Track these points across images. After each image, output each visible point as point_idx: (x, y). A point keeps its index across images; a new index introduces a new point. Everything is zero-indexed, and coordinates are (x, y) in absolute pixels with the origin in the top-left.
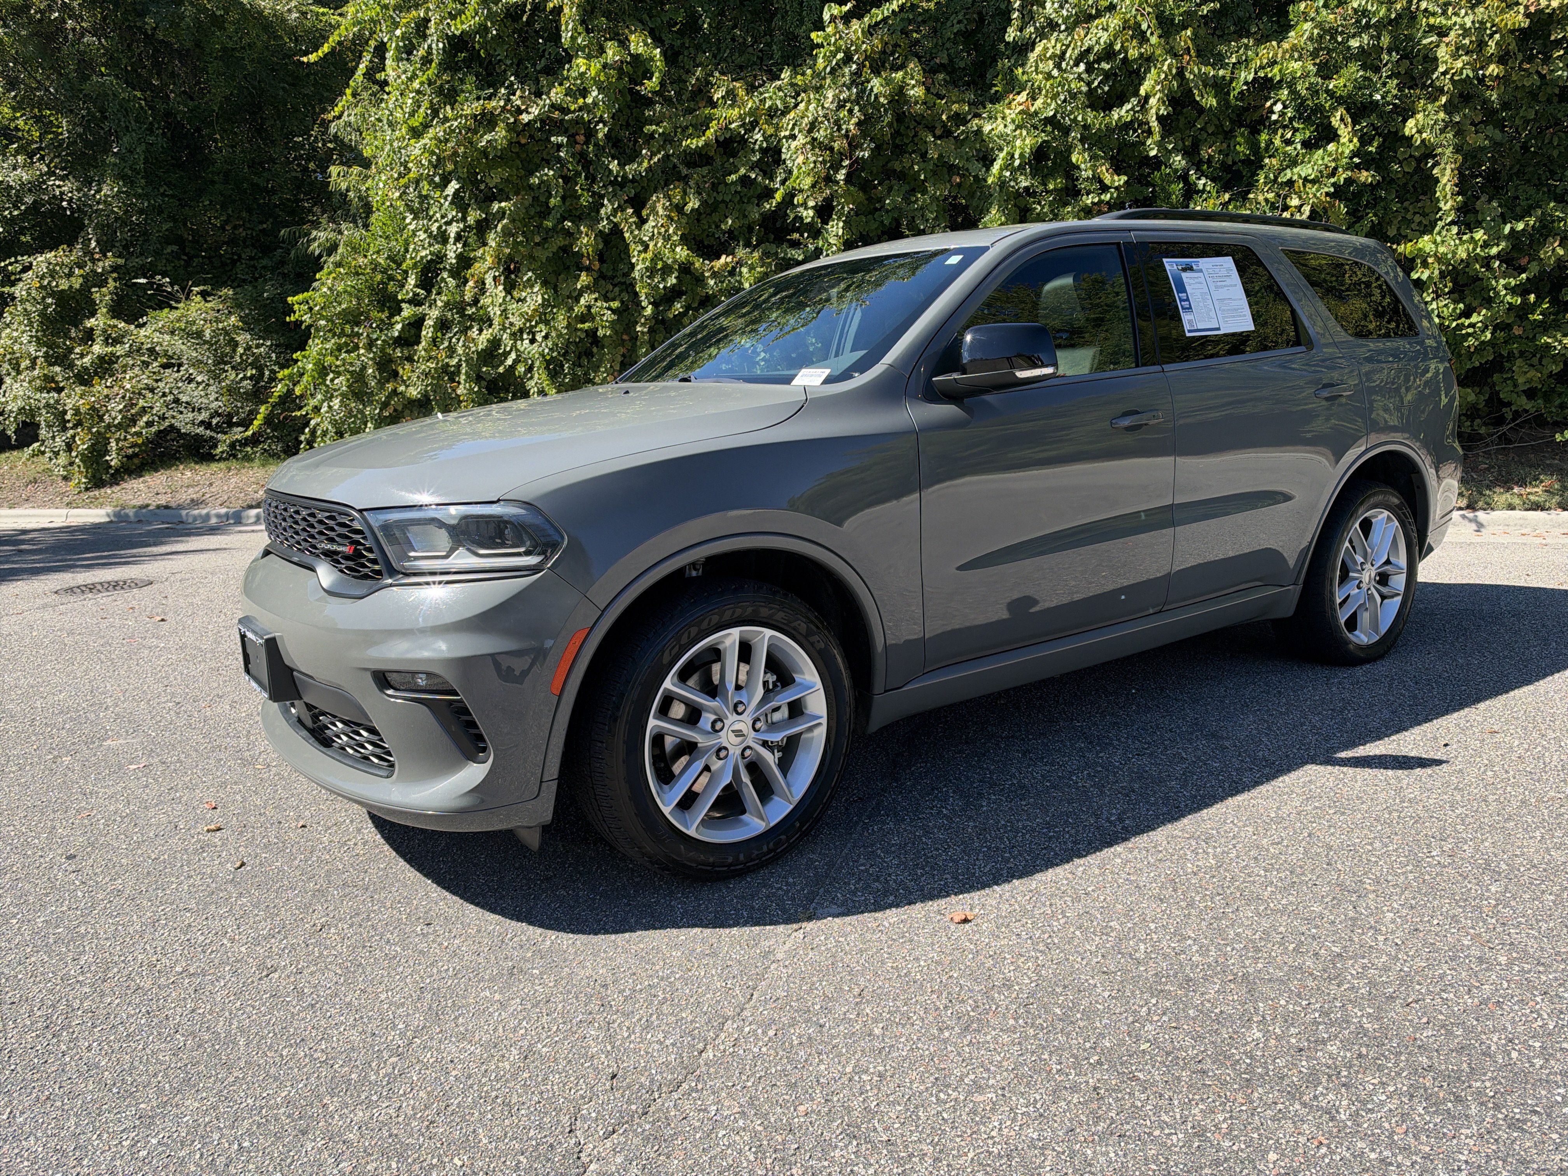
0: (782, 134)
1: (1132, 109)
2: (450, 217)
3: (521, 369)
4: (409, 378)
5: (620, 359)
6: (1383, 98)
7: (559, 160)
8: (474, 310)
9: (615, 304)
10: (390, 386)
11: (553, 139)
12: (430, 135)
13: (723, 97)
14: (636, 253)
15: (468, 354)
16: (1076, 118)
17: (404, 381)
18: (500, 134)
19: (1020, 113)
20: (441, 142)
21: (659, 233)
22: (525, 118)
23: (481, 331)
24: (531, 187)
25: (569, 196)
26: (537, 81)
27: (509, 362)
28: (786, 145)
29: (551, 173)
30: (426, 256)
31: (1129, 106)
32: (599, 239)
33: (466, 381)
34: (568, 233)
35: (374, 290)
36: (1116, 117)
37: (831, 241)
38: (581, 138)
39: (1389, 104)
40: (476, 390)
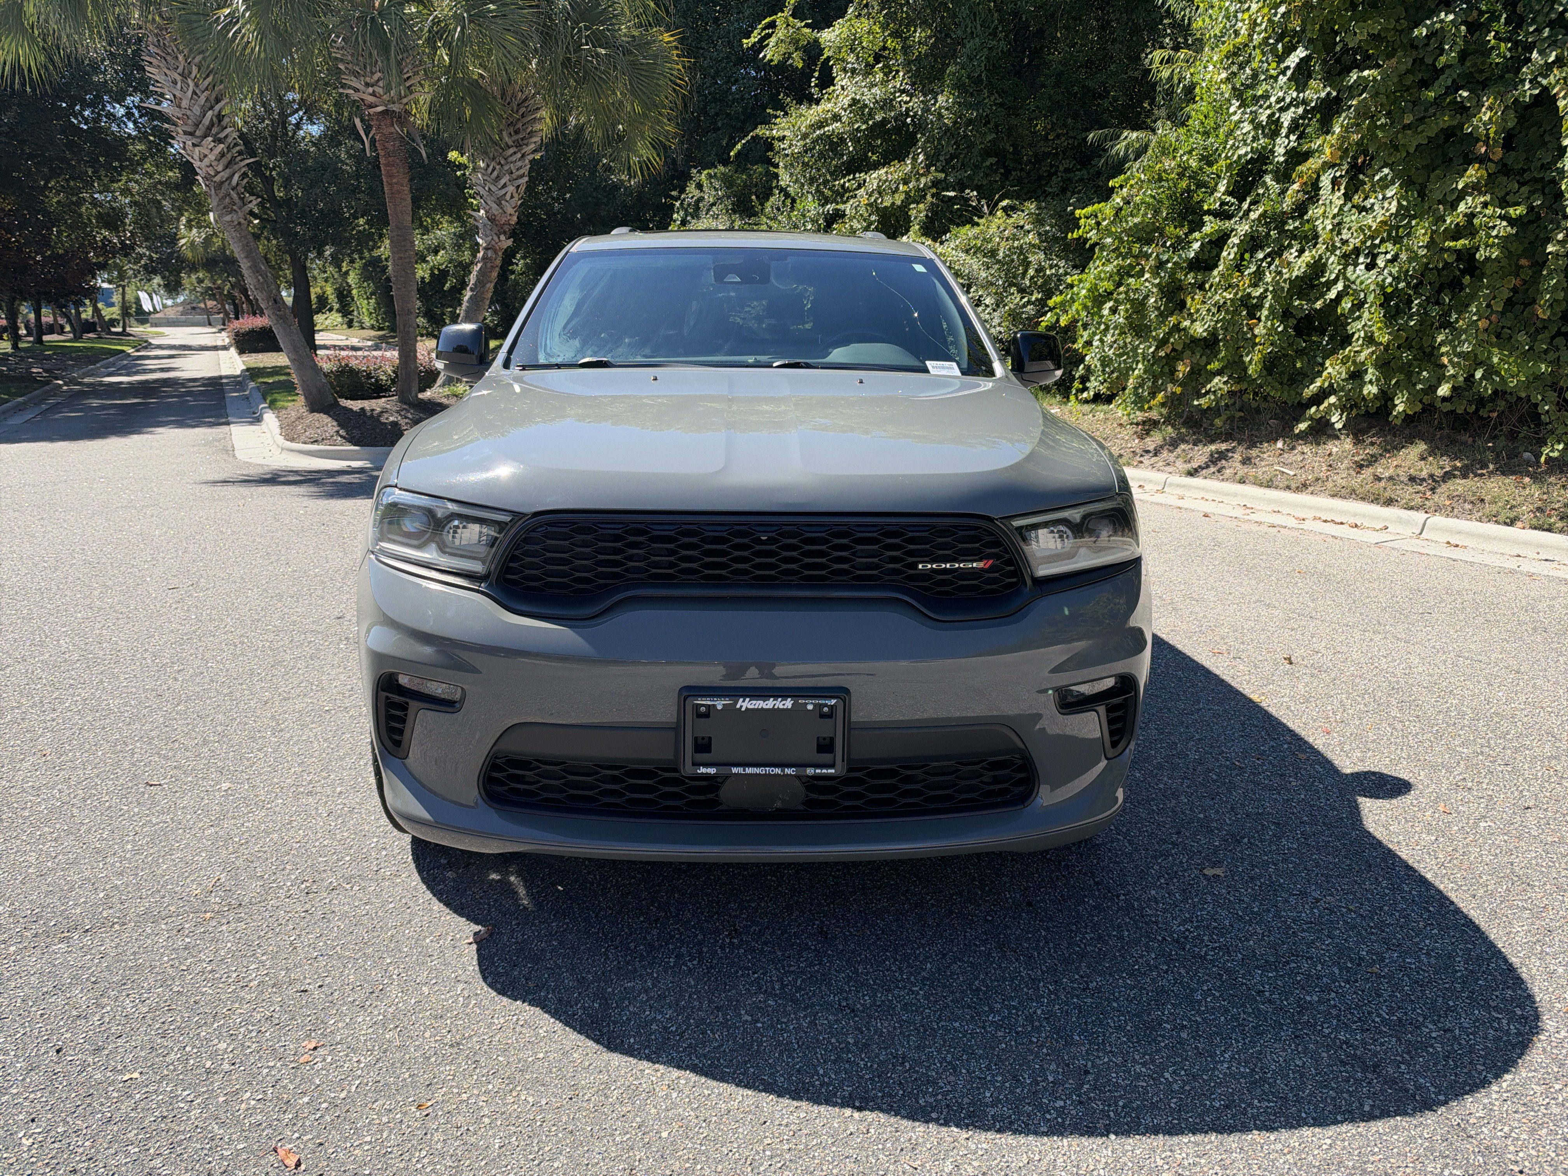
2: (1288, 100)
3: (1346, 304)
4: (1198, 311)
5: (1506, 294)
8: (1297, 224)
9: (1516, 212)
10: (1172, 320)
15: (1278, 283)
17: (1190, 315)
23: (1301, 252)
24: (1413, 45)
25: (1472, 50)
27: (1332, 294)
29: (1451, 17)
30: (1246, 154)
32: (1512, 114)
33: (1267, 318)
34: (1460, 108)
35: (1176, 199)
40: (1280, 329)
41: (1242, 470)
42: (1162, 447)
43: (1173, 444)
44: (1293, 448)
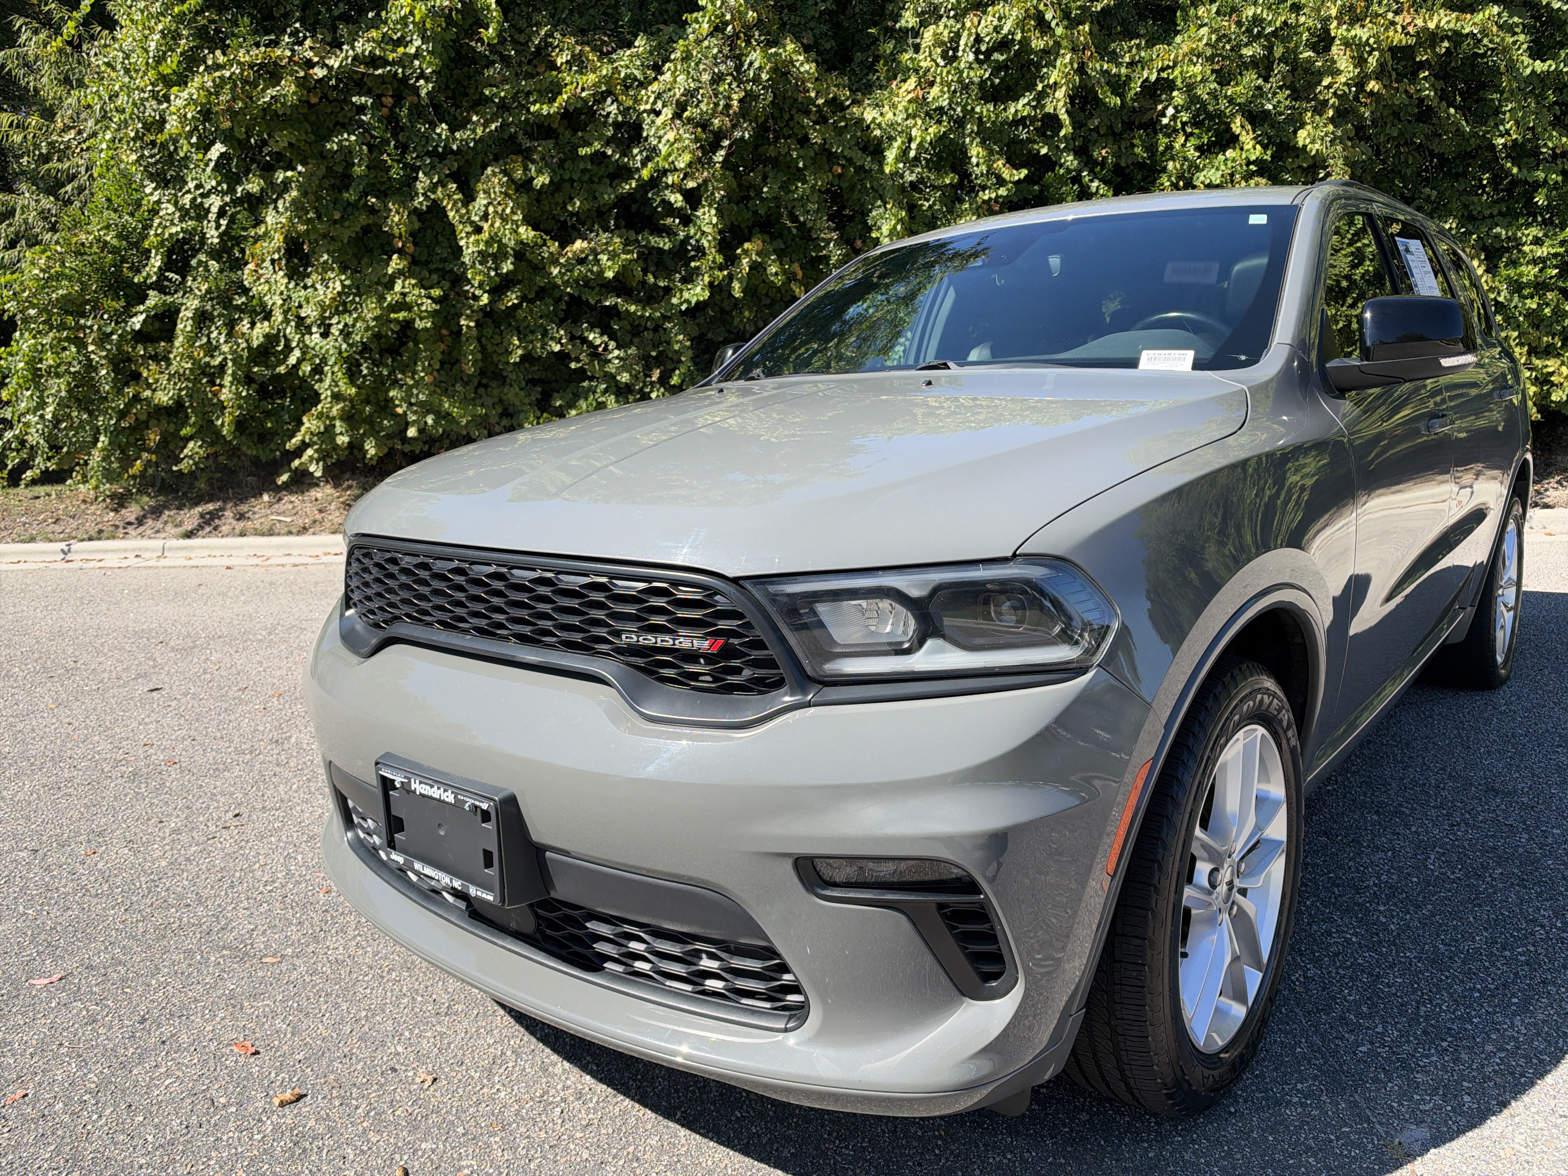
0: (642, 108)
1: (1028, 104)
2: (208, 187)
3: (307, 368)
4: (157, 381)
5: (439, 356)
6: (1275, 107)
7: (361, 124)
8: (244, 299)
9: (436, 292)
10: (130, 391)
11: (354, 99)
12: (195, 84)
13: (567, 62)
14: (464, 235)
15: (235, 351)
16: (973, 109)
17: (149, 386)
18: (288, 88)
19: (910, 101)
20: (211, 94)
21: (496, 212)
22: (319, 72)
23: (253, 324)
24: (323, 155)
25: (376, 166)
26: (334, 29)
27: (292, 360)
28: (648, 121)
29: (353, 138)
30: (177, 233)
31: (1026, 100)
32: (414, 218)
33: (232, 383)
34: (372, 210)
35: (104, 272)
36: (1012, 110)
37: (705, 229)
38: (388, 101)
39: (1281, 114)
40: (244, 394)
41: (240, 526)
42: (144, 517)
43: (156, 512)
44: (280, 499)
